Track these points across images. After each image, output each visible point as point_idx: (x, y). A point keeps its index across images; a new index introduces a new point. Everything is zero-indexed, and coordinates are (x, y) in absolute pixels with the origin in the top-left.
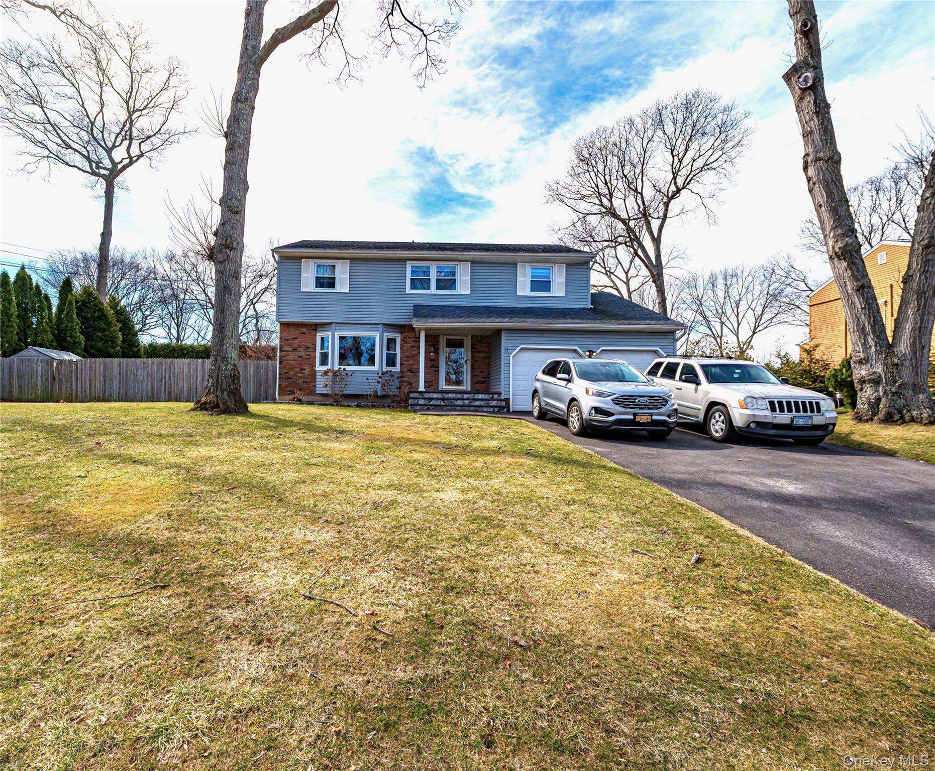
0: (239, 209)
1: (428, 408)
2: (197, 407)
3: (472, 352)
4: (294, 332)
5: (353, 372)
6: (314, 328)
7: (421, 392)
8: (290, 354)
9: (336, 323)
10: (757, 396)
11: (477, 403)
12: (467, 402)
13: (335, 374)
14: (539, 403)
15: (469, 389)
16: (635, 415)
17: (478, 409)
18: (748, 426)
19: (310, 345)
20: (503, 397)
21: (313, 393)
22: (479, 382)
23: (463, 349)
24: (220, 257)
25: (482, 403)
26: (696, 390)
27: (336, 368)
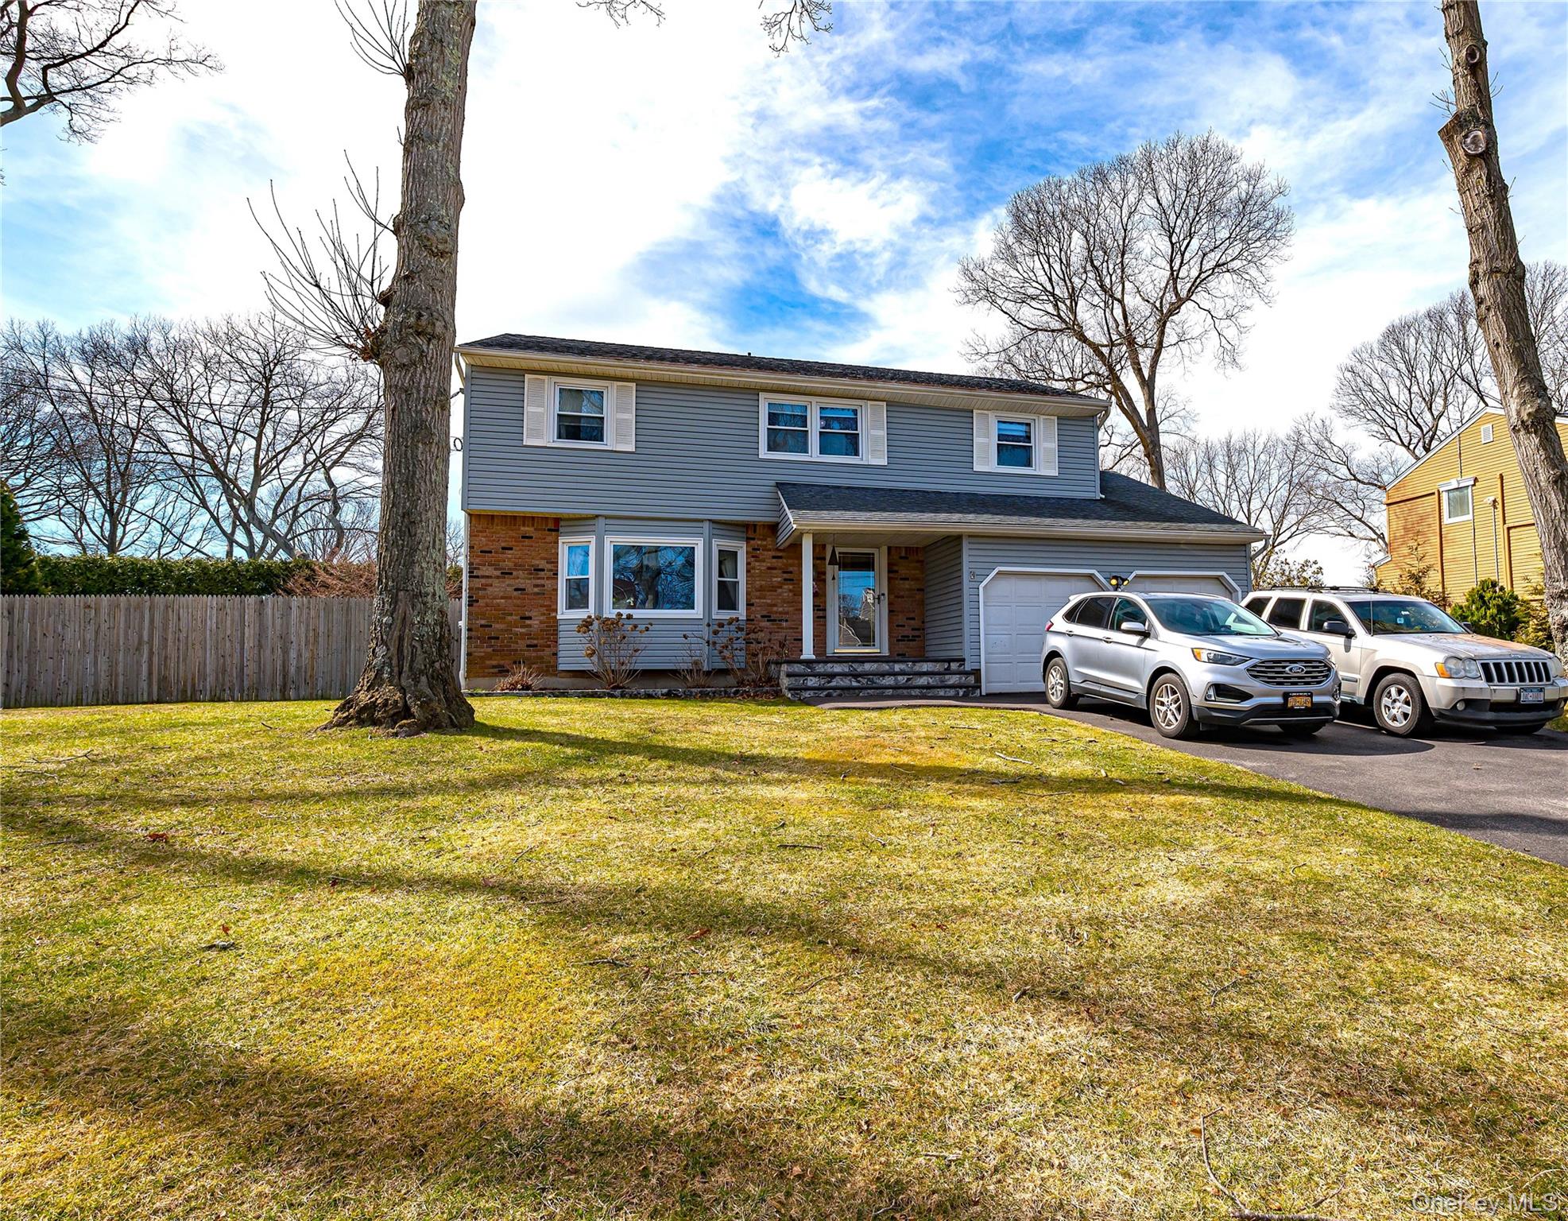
0: (448, 248)
1: (828, 695)
2: (348, 719)
3: (890, 579)
4: (504, 536)
5: (651, 622)
6: (551, 526)
7: (808, 662)
8: (496, 582)
9: (606, 517)
10: (1463, 656)
11: (923, 681)
12: (902, 679)
13: (610, 626)
14: (1066, 676)
15: (886, 653)
16: (1286, 696)
17: (926, 692)
18: (1455, 706)
19: (542, 564)
20: (968, 667)
21: (551, 669)
22: (905, 638)
23: (871, 574)
24: (401, 354)
25: (931, 680)
26: (1348, 648)
27: (610, 612)
